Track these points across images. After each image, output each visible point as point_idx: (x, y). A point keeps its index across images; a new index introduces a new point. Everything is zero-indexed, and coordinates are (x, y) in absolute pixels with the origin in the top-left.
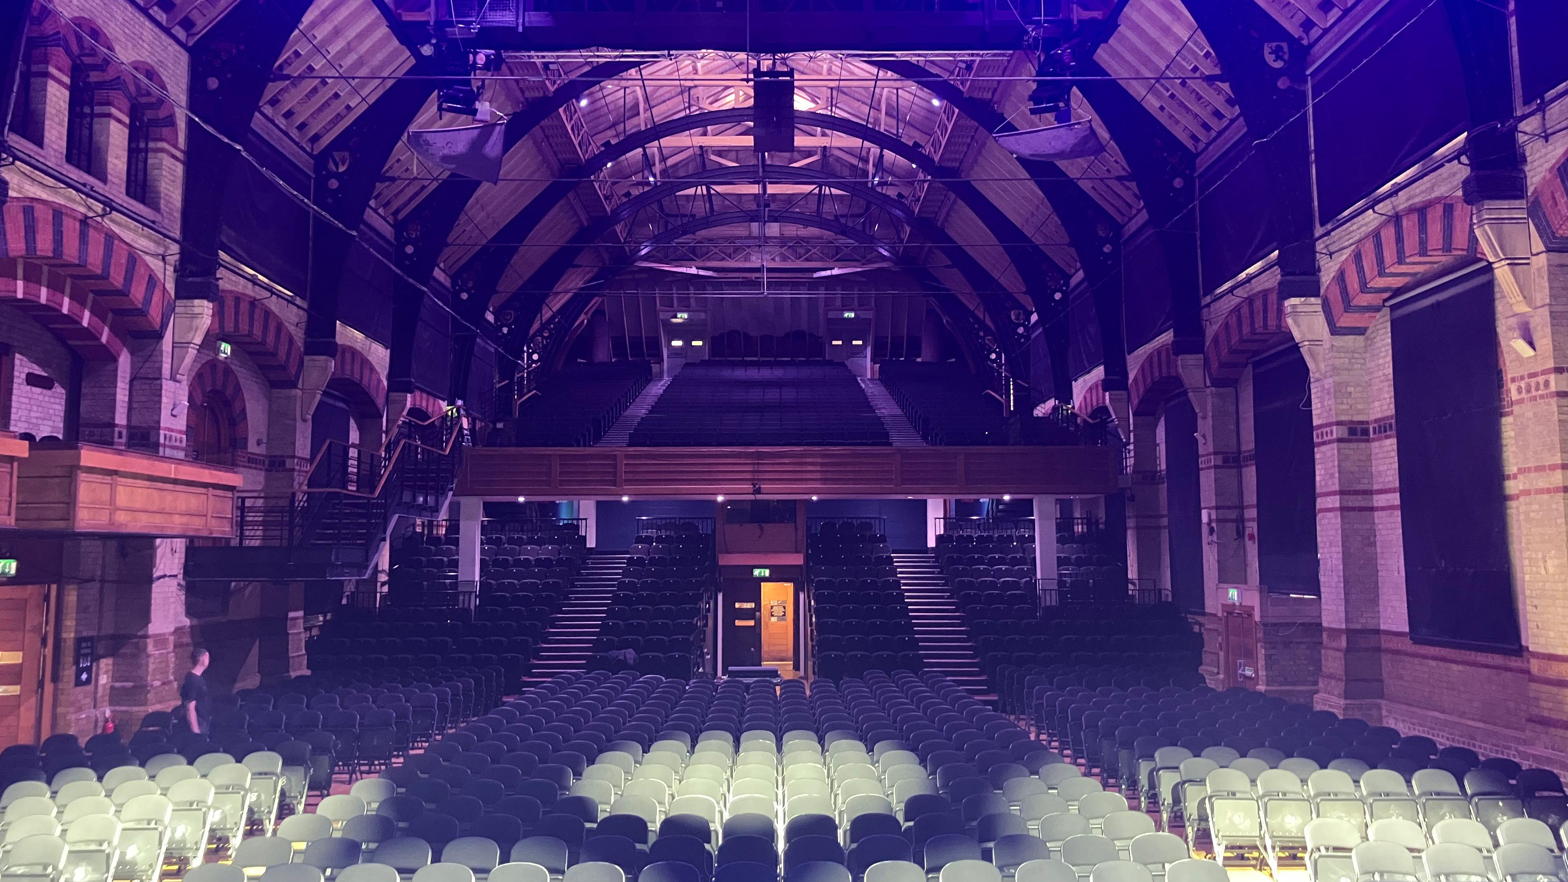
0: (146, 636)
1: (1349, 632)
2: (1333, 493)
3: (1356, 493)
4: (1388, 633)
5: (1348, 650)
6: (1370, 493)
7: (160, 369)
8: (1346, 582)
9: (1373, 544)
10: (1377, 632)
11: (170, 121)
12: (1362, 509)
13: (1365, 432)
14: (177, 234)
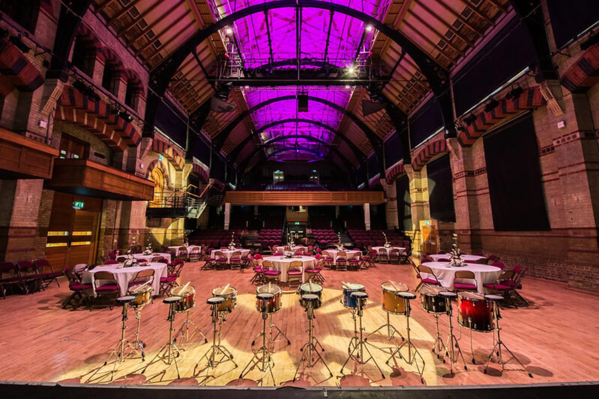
0: (129, 229)
1: (471, 230)
2: (464, 191)
3: (471, 191)
4: (483, 230)
5: (471, 235)
6: (475, 191)
7: (136, 155)
8: (470, 216)
9: (477, 205)
10: (480, 230)
11: (142, 89)
12: (473, 195)
13: (473, 174)
14: (143, 118)
